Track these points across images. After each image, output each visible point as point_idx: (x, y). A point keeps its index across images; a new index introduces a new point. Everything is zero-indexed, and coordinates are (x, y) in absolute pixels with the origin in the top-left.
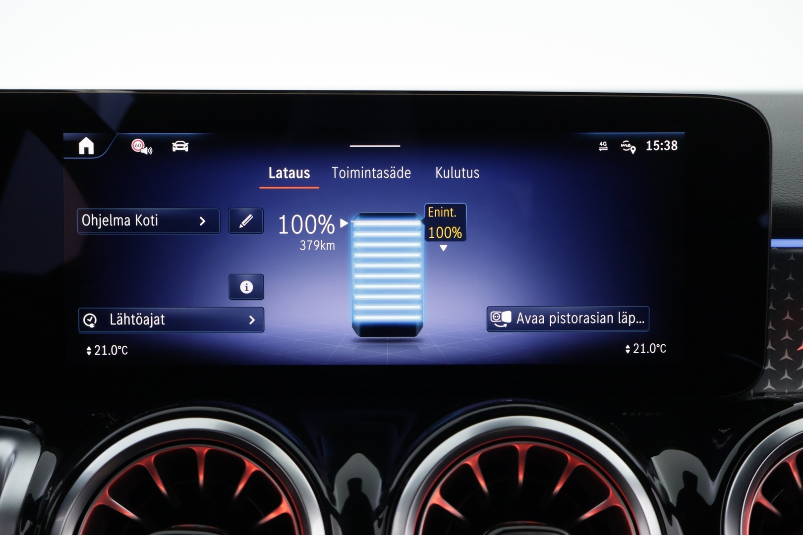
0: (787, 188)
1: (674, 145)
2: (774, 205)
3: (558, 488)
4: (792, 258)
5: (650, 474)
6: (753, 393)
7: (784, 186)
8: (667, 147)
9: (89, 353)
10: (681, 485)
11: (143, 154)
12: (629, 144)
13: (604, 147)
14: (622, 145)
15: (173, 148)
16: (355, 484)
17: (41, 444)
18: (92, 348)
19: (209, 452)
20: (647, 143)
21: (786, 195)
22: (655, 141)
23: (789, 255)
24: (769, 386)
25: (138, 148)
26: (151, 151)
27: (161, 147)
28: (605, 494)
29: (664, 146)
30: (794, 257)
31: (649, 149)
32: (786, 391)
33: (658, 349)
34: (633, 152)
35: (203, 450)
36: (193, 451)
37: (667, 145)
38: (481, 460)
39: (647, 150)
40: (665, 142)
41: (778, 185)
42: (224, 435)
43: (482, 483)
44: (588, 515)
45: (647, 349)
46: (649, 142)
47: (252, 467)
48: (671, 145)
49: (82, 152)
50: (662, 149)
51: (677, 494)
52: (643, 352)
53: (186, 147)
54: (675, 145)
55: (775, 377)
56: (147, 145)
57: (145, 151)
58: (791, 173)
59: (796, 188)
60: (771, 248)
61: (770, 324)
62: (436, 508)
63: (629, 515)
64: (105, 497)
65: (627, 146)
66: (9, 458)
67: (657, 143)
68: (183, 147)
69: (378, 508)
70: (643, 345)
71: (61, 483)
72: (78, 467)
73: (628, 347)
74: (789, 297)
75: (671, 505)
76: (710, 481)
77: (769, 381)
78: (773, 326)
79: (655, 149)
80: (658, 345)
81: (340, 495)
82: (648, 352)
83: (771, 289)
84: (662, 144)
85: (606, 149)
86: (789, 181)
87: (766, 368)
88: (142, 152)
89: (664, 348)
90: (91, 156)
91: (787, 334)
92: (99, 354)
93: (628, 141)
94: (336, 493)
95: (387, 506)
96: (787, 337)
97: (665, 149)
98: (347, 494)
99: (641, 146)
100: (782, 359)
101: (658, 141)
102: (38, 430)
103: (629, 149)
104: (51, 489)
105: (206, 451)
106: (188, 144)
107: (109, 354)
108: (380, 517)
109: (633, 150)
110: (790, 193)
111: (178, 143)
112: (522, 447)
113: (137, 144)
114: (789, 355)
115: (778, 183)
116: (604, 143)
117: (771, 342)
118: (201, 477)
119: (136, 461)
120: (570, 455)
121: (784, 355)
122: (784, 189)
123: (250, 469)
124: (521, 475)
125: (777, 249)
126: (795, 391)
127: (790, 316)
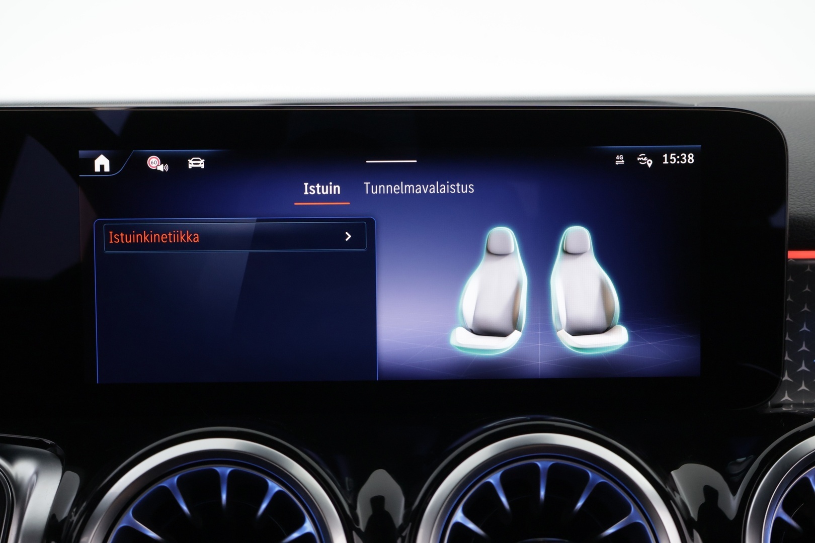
0: (803, 199)
1: (690, 158)
2: (790, 217)
3: (580, 504)
4: (809, 269)
5: (670, 488)
6: (771, 404)
7: (800, 197)
8: (683, 161)
10: (702, 500)
11: (159, 170)
12: (646, 158)
13: (620, 160)
14: (638, 159)
15: (189, 164)
16: (378, 502)
17: (63, 465)
19: (231, 472)
20: (664, 156)
21: (802, 206)
22: (672, 155)
23: (806, 266)
24: (786, 397)
25: (154, 165)
26: (167, 168)
27: (177, 164)
28: (626, 511)
29: (681, 159)
30: (810, 267)
31: (666, 162)
32: (804, 402)
34: (650, 165)
35: (225, 471)
36: (216, 471)
37: (683, 158)
38: (502, 478)
39: (664, 163)
40: (682, 155)
42: (246, 455)
43: (504, 499)
44: (610, 531)
46: (665, 156)
47: (274, 487)
48: (687, 158)
49: (97, 169)
50: (678, 162)
51: (698, 509)
53: (202, 163)
54: (692, 158)
55: (792, 388)
56: (163, 162)
57: (161, 168)
58: (806, 183)
59: (812, 199)
60: (788, 259)
61: (787, 335)
62: (458, 525)
63: (650, 530)
64: (128, 519)
65: (643, 160)
66: (31, 478)
67: (673, 156)
68: (198, 164)
69: (402, 525)
71: (84, 504)
72: (101, 488)
74: (806, 309)
75: (691, 519)
76: (731, 496)
77: (786, 392)
78: (790, 337)
79: (671, 162)
81: (363, 513)
83: (787, 300)
84: (678, 157)
85: (623, 162)
86: (805, 192)
87: (784, 379)
88: (158, 169)
90: (107, 173)
91: (804, 345)
93: (644, 155)
94: (359, 511)
95: (410, 524)
96: (804, 348)
97: (682, 162)
98: (370, 512)
99: (658, 159)
100: (799, 370)
101: (675, 154)
102: (59, 450)
103: (645, 163)
104: (74, 510)
105: (229, 470)
106: (204, 160)
108: (404, 534)
109: (650, 163)
110: (806, 204)
111: (194, 160)
112: (543, 464)
113: (153, 162)
114: (806, 366)
115: (794, 195)
116: (621, 157)
117: (788, 354)
118: (224, 497)
119: (160, 482)
120: (591, 472)
121: (801, 366)
122: (800, 200)
123: (272, 489)
124: (543, 492)
125: (794, 260)
126: (812, 402)
127: (807, 327)
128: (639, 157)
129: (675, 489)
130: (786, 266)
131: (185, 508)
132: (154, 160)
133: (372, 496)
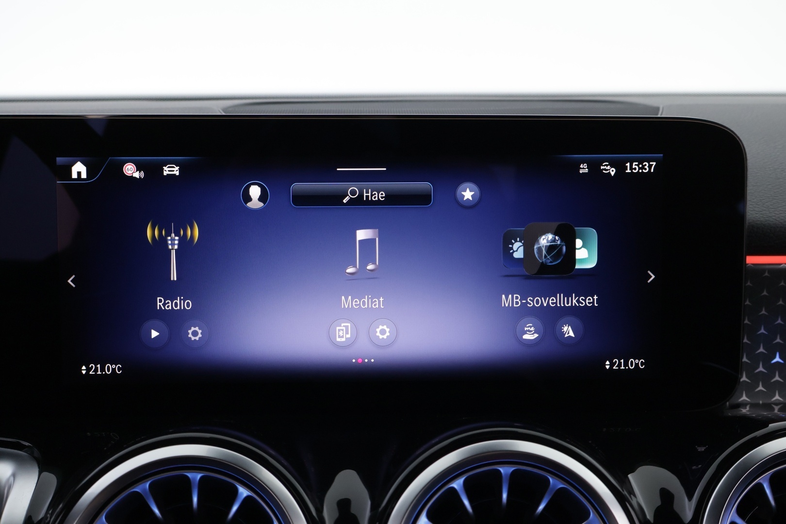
0: (762, 205)
2: (749, 223)
3: (541, 507)
4: (766, 274)
5: (627, 492)
6: (729, 405)
7: (758, 204)
8: (646, 169)
9: (84, 372)
10: (658, 502)
12: (609, 166)
13: (584, 169)
14: (602, 168)
15: (164, 171)
17: (39, 468)
18: (87, 367)
19: (201, 478)
20: (627, 165)
21: (761, 212)
22: (634, 163)
23: (764, 271)
24: (744, 398)
25: (130, 172)
26: (142, 174)
27: (152, 171)
28: (586, 516)
29: (643, 168)
30: (768, 272)
31: (628, 171)
32: (761, 402)
33: (637, 365)
34: (613, 174)
35: (196, 476)
36: (187, 477)
37: (645, 167)
38: (466, 484)
40: (644, 164)
41: (754, 202)
42: (216, 461)
43: (466, 502)
45: (626, 364)
47: (243, 492)
48: (649, 167)
49: (74, 176)
50: (640, 171)
51: (653, 512)
52: (623, 368)
53: (177, 170)
55: (750, 389)
56: (139, 169)
57: (137, 175)
58: (766, 190)
59: (771, 205)
60: (746, 264)
61: (746, 337)
64: (102, 523)
65: (606, 168)
66: (8, 480)
67: (635, 165)
68: (173, 171)
70: (622, 361)
71: (61, 506)
73: (608, 363)
74: (764, 312)
75: (647, 520)
76: (686, 499)
77: (744, 392)
78: (748, 339)
79: (634, 171)
80: (637, 361)
81: (329, 514)
82: (627, 368)
83: (746, 304)
84: (641, 166)
85: (586, 171)
86: (764, 198)
87: (742, 380)
88: (134, 176)
89: (642, 364)
90: (84, 180)
91: (762, 347)
92: (94, 373)
93: (608, 163)
94: (325, 514)
96: (761, 350)
97: (644, 171)
99: (620, 168)
100: (757, 371)
101: (637, 163)
102: (36, 453)
103: (609, 171)
104: (50, 512)
105: (199, 476)
106: (178, 167)
107: (104, 373)
109: (613, 172)
110: (765, 210)
111: (168, 167)
112: (505, 470)
113: (129, 168)
114: (763, 367)
115: (753, 201)
116: (584, 166)
117: (746, 355)
118: (195, 499)
119: (132, 487)
120: (552, 477)
121: (758, 367)
122: (759, 206)
123: (242, 493)
124: (505, 496)
125: (752, 265)
126: (770, 402)
127: (765, 330)
128: (603, 166)
129: (631, 492)
130: (744, 272)
131: (156, 511)
132: (129, 167)
133: (338, 499)
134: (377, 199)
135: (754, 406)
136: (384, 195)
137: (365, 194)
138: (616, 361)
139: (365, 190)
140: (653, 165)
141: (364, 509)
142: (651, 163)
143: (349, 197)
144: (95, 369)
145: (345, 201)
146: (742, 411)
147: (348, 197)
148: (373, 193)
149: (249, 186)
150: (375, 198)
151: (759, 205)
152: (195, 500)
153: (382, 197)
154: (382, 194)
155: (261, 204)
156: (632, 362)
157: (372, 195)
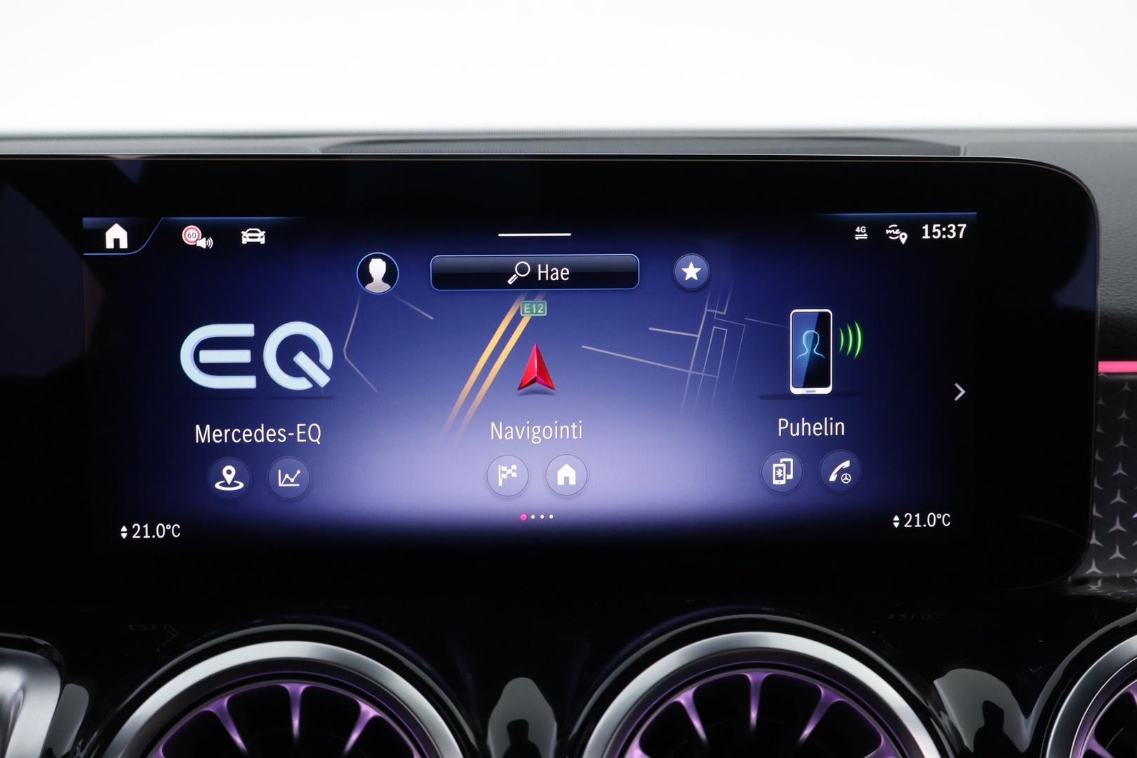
0: (1118, 287)
2: (1101, 313)
3: (807, 732)
4: (1126, 388)
5: (933, 706)
6: (1072, 580)
8: (951, 234)
9: (124, 536)
10: (980, 722)
11: (200, 247)
12: (898, 230)
13: (861, 234)
14: (888, 232)
15: (243, 238)
17: (61, 677)
18: (129, 528)
19: (305, 691)
20: (924, 228)
22: (935, 226)
23: (1122, 383)
24: (1094, 569)
25: (192, 239)
26: (211, 243)
27: (226, 237)
28: (874, 743)
29: (948, 232)
30: (1129, 385)
31: (926, 236)
32: (1118, 575)
33: (939, 521)
34: (903, 241)
35: (297, 688)
36: (285, 690)
37: (951, 231)
38: (697, 697)
39: (924, 237)
40: (949, 226)
41: (1106, 283)
42: (327, 665)
43: (697, 724)
45: (923, 521)
46: (926, 227)
47: (368, 711)
48: (957, 231)
49: (110, 244)
50: (944, 237)
51: (976, 731)
52: (918, 525)
53: (262, 237)
55: (1102, 555)
56: (205, 235)
57: (202, 243)
58: (1123, 264)
59: (1131, 287)
60: (1098, 373)
61: (1096, 481)
65: (894, 233)
66: (15, 696)
67: (937, 228)
68: (257, 237)
70: (918, 515)
71: (96, 734)
72: (122, 709)
73: (896, 518)
74: (1122, 443)
75: (966, 750)
76: (1023, 717)
77: (1094, 561)
78: (1099, 483)
79: (934, 236)
80: (939, 516)
81: (496, 742)
82: (925, 526)
83: (1097, 431)
84: (944, 229)
85: (865, 236)
86: (1121, 277)
87: (1090, 543)
88: (198, 245)
89: (947, 520)
90: (123, 250)
91: (1119, 494)
92: (139, 537)
93: (896, 226)
94: (491, 742)
96: (1119, 499)
97: (949, 236)
99: (915, 232)
100: (1112, 530)
101: (939, 225)
102: (57, 656)
103: (897, 237)
104: (80, 743)
105: (302, 688)
106: (264, 232)
107: (154, 537)
109: (903, 238)
110: (1123, 295)
111: (250, 232)
112: (754, 677)
113: (191, 234)
114: (1122, 524)
116: (862, 229)
117: (1097, 507)
119: (202, 705)
120: (823, 687)
121: (1114, 524)
122: (1114, 289)
123: (367, 713)
124: (754, 715)
125: (1106, 376)
126: (1131, 575)
127: (1123, 470)
128: (889, 229)
129: (941, 707)
130: (1095, 384)
131: (238, 740)
132: (191, 231)
133: (508, 721)
134: (557, 278)
135: (1108, 580)
136: (568, 273)
137: (540, 272)
138: (908, 516)
139: (540, 265)
140: (962, 227)
141: (547, 736)
142: (959, 225)
143: (517, 275)
144: (141, 531)
145: (510, 282)
146: (1090, 588)
147: (515, 275)
148: (552, 270)
149: (368, 260)
150: (554, 277)
151: (1114, 287)
152: (296, 723)
153: (565, 276)
154: (565, 271)
155: (386, 287)
156: (932, 517)
157: (550, 273)
